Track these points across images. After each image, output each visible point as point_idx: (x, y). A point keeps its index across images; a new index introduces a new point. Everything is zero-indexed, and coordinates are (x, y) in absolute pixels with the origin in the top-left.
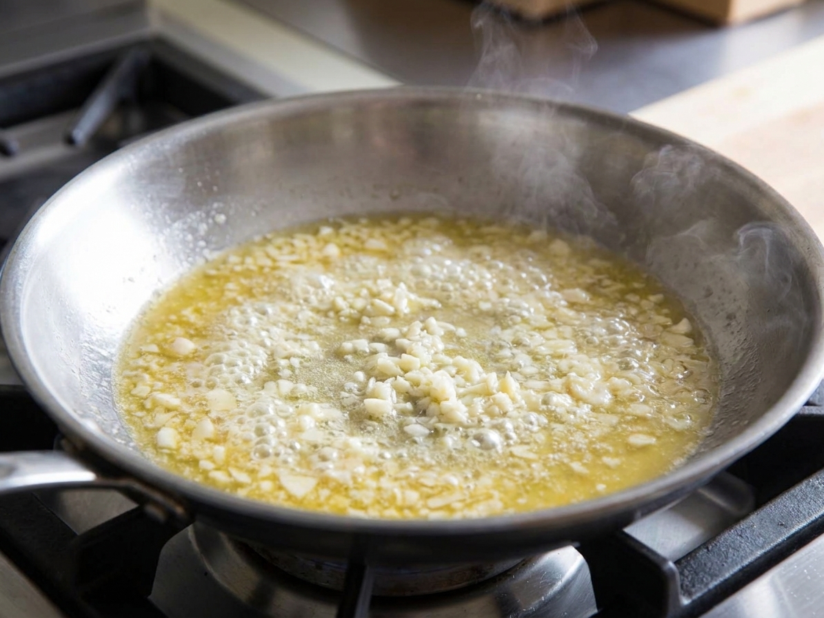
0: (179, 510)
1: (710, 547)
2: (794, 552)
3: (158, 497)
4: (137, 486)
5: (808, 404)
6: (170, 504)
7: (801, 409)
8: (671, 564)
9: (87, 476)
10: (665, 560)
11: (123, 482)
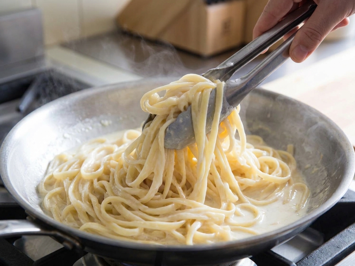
0: (78, 244)
1: (309, 257)
2: (344, 258)
3: (68, 238)
4: (59, 234)
5: (342, 198)
6: (74, 241)
7: (340, 200)
8: (294, 264)
9: (37, 230)
10: (291, 262)
11: (53, 233)
